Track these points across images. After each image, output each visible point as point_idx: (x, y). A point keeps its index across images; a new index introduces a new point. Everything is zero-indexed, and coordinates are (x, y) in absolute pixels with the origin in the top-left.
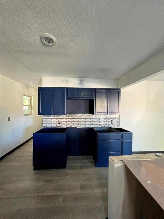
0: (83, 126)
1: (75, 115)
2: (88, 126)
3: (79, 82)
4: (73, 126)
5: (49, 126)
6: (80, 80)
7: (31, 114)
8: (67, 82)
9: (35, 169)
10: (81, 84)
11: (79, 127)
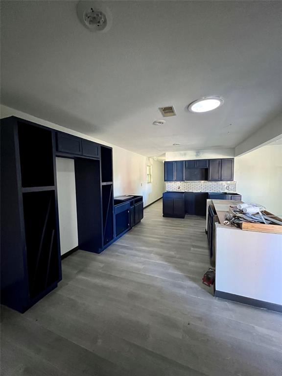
0: (199, 191)
1: (192, 181)
2: (203, 191)
3: (195, 154)
4: (190, 191)
5: (171, 190)
6: (197, 152)
7: (150, 182)
8: (185, 154)
9: (163, 216)
10: (197, 155)
11: (195, 191)
